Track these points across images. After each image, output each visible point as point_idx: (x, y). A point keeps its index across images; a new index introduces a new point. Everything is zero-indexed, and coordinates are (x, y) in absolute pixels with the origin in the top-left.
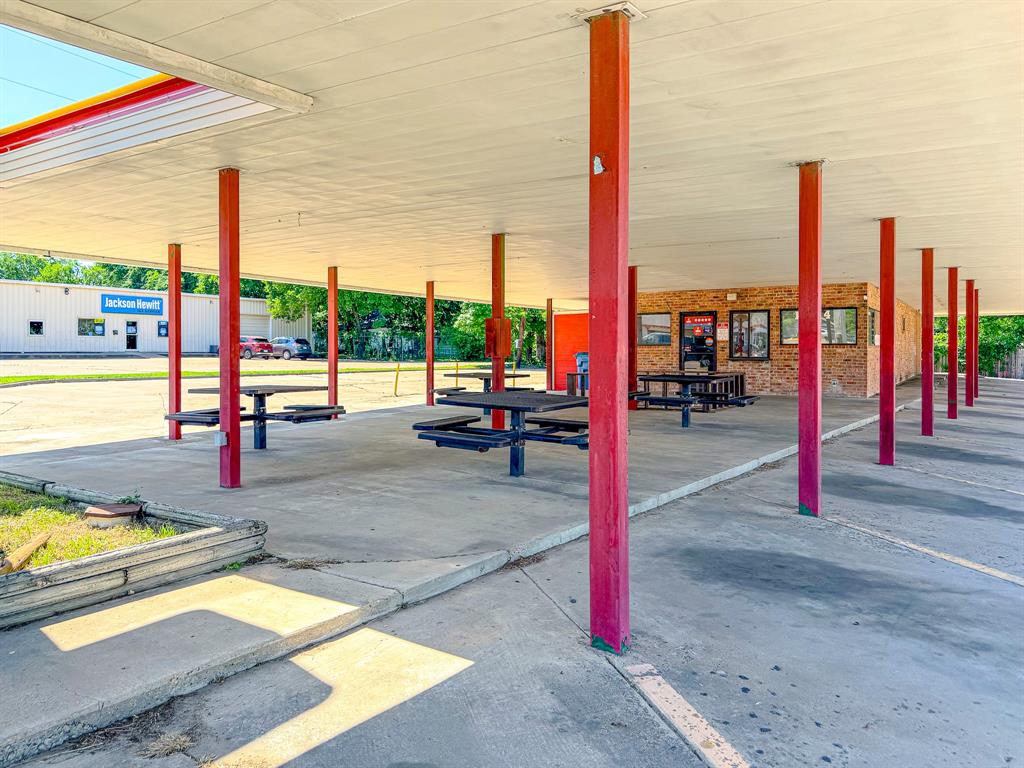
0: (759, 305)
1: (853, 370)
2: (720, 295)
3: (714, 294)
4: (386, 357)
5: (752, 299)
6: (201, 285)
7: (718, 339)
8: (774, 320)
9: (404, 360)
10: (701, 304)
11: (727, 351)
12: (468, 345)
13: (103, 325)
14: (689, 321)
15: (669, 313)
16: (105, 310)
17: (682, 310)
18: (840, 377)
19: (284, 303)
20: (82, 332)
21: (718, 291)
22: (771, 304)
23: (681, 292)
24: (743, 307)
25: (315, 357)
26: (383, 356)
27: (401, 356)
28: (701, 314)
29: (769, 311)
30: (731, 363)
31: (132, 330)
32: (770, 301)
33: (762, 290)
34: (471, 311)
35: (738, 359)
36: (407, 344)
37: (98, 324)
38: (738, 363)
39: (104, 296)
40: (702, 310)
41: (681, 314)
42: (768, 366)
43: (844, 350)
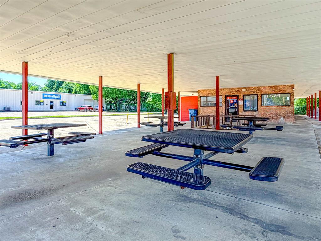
0: (253, 93)
1: (289, 115)
2: (240, 90)
3: (238, 89)
4: (126, 111)
5: (251, 91)
6: (74, 92)
7: (239, 104)
8: (259, 98)
9: (131, 112)
10: (233, 92)
11: (242, 108)
12: (150, 108)
13: (43, 102)
14: (228, 98)
15: (222, 96)
16: (43, 98)
17: (226, 95)
18: (284, 117)
19: (96, 96)
20: (37, 104)
21: (239, 88)
22: (258, 93)
23: (225, 89)
24: (248, 93)
25: (105, 111)
26: (125, 111)
27: (130, 111)
28: (233, 96)
29: (257, 95)
30: (244, 112)
31: (52, 104)
32: (258, 91)
33: (255, 88)
34: (151, 97)
35: (246, 111)
36: (132, 107)
37: (42, 102)
38: (246, 112)
39: (43, 94)
40: (233, 95)
41: (226, 96)
42: (257, 113)
43: (285, 108)
